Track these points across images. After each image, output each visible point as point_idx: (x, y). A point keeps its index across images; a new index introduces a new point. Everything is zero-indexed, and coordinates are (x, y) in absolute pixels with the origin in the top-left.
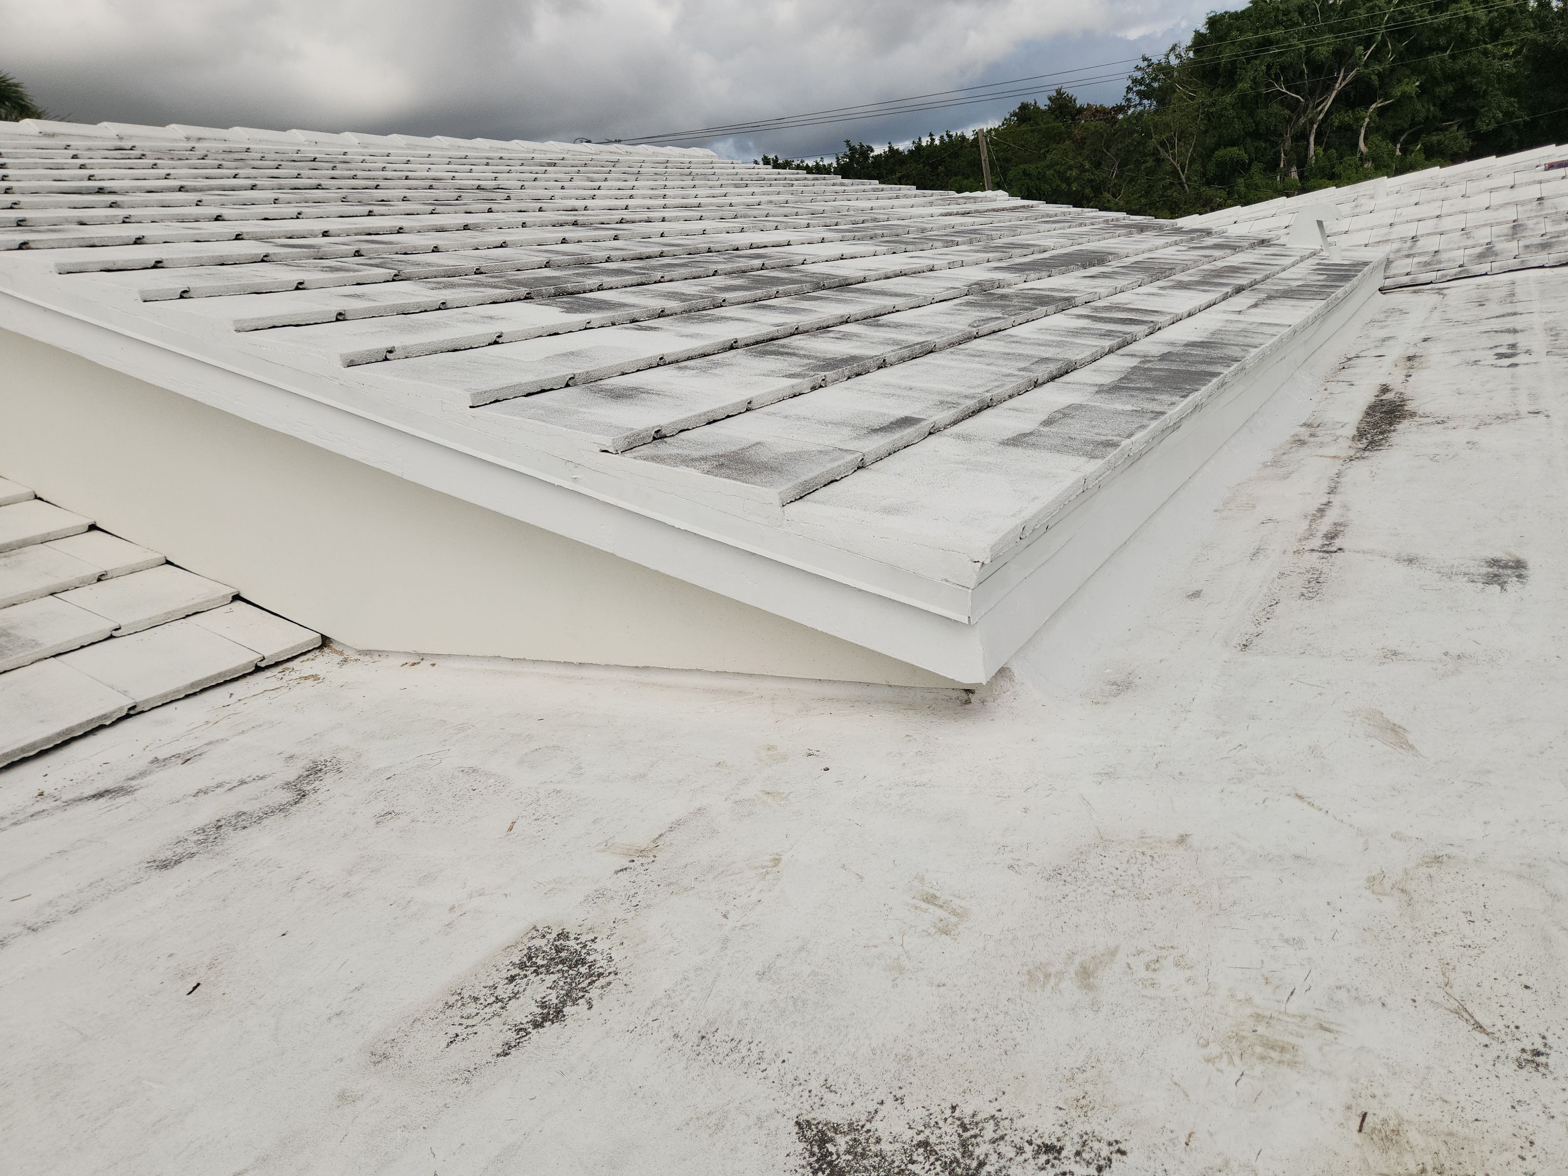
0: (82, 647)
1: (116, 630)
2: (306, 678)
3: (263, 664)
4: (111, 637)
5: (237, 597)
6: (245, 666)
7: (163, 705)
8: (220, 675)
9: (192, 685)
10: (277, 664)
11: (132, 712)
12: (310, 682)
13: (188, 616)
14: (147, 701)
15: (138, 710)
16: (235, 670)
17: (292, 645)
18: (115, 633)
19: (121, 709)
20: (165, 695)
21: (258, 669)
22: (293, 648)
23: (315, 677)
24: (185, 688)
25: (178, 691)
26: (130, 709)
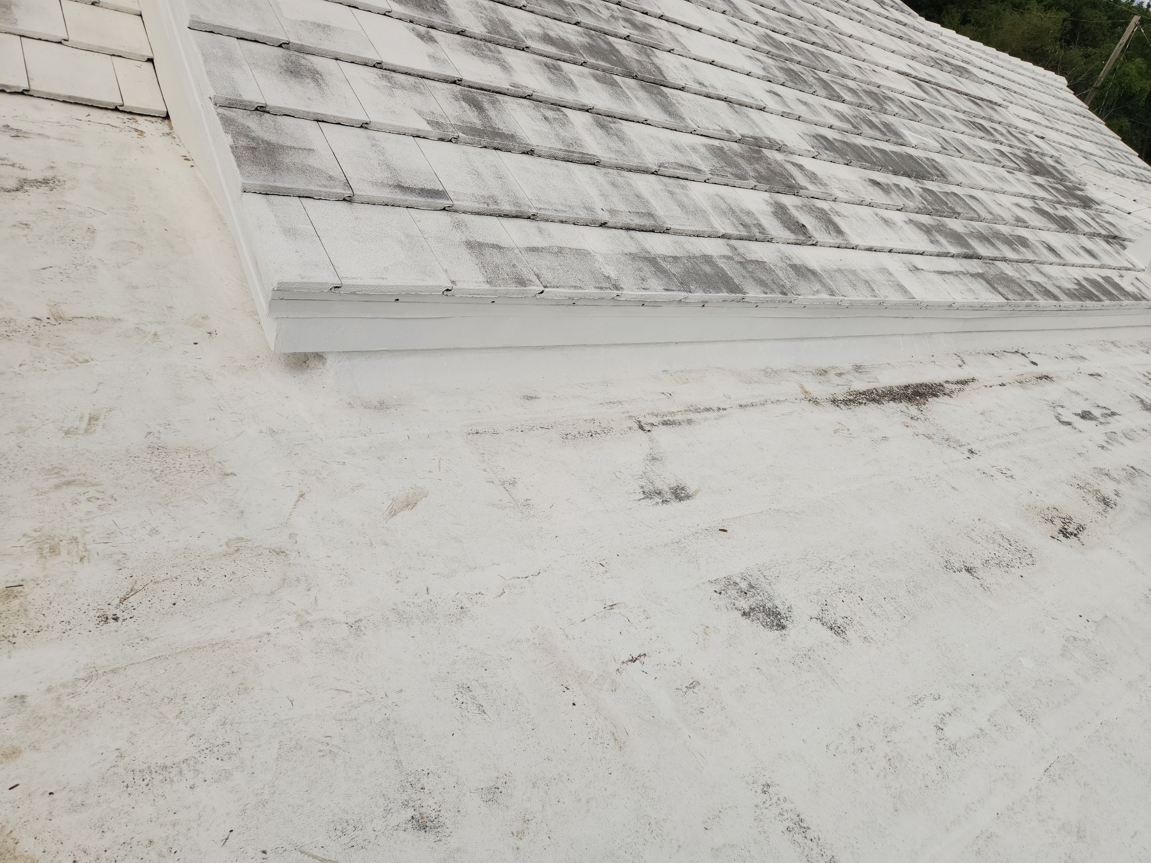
0: (40, 39)
1: (65, 40)
2: (137, 130)
3: (121, 108)
4: (60, 43)
5: (151, 60)
6: (109, 104)
7: (47, 98)
8: (90, 100)
9: (70, 97)
10: (131, 113)
11: (26, 93)
12: (135, 134)
13: (114, 55)
14: (37, 91)
15: (29, 93)
16: (101, 102)
17: (145, 107)
18: (63, 42)
19: (18, 87)
20: (50, 94)
21: (116, 109)
22: (144, 109)
23: (141, 133)
24: (64, 97)
25: (59, 96)
26: (24, 90)
